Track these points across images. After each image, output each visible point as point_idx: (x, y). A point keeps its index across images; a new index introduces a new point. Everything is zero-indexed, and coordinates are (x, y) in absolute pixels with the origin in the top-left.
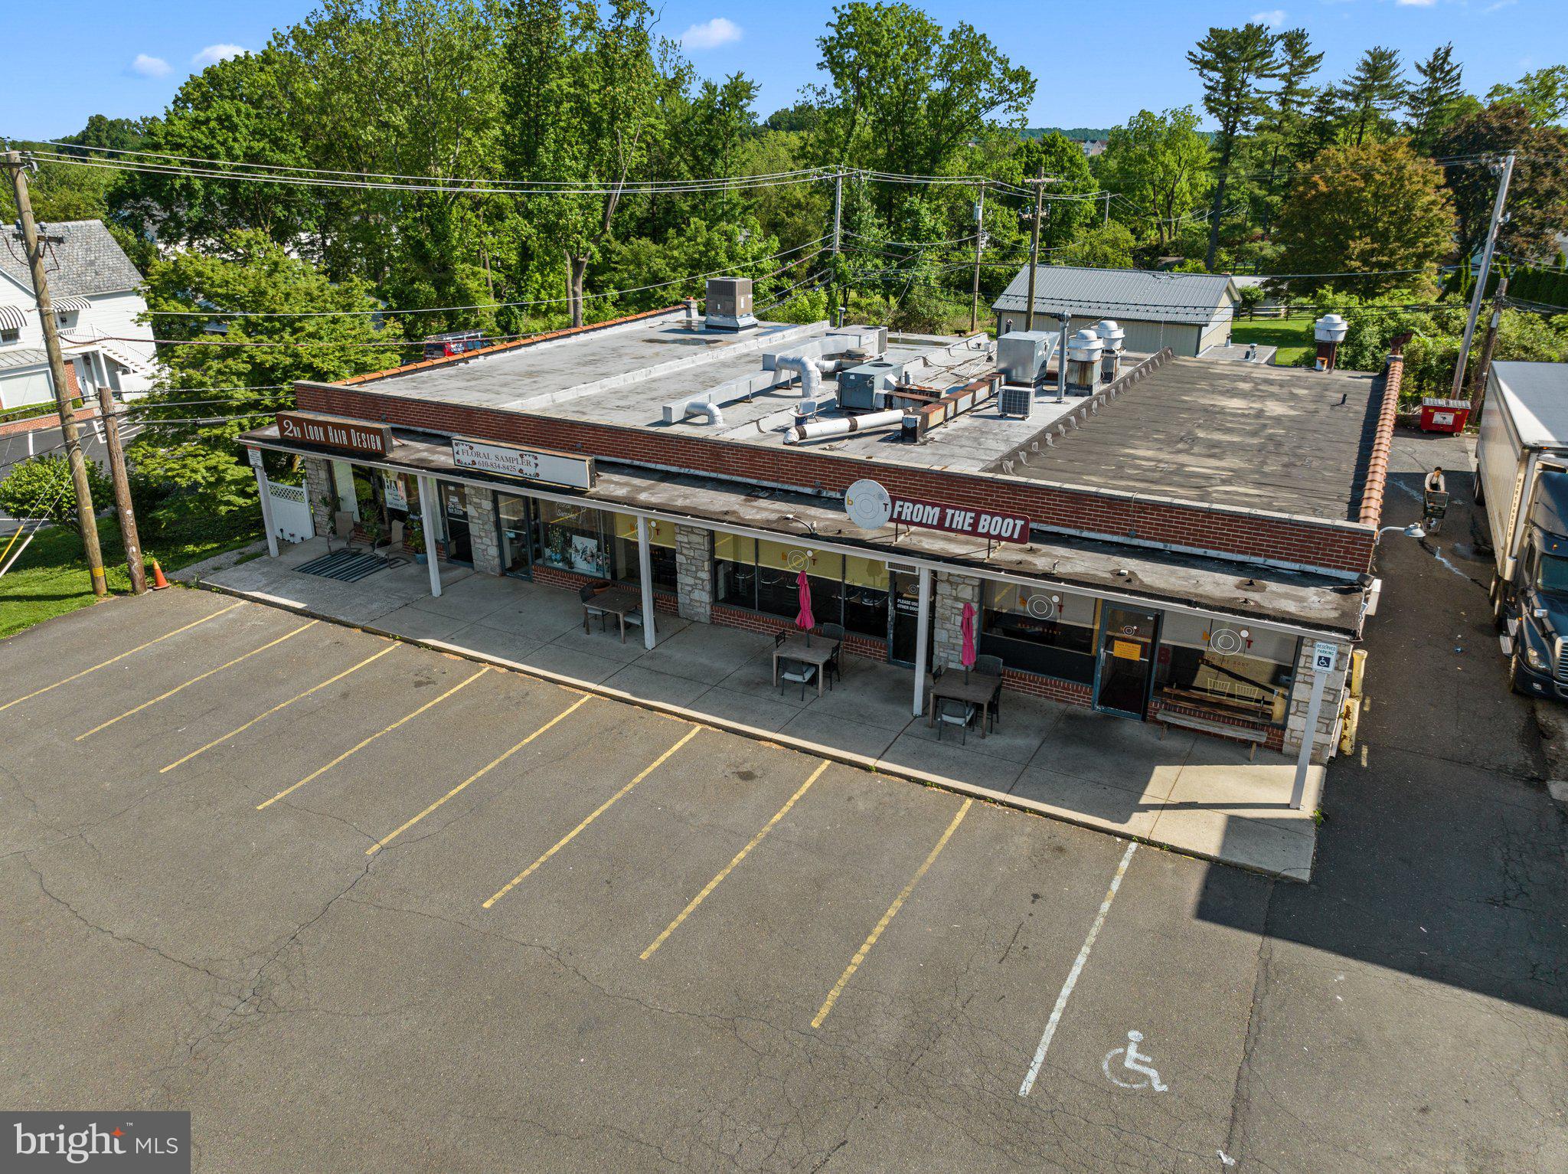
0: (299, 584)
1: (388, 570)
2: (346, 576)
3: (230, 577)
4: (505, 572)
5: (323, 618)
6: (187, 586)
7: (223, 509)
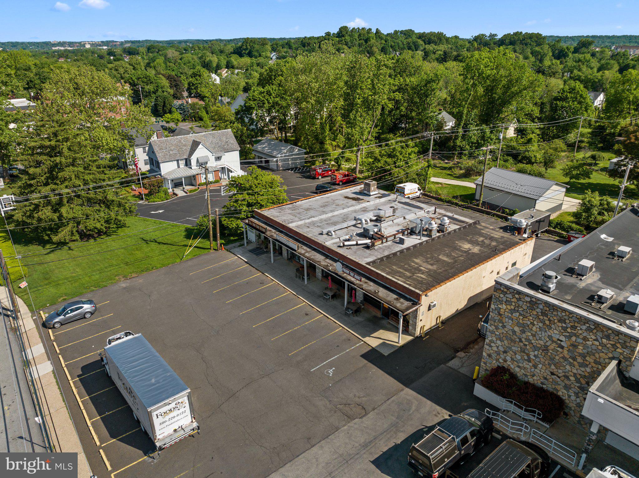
0: (248, 255)
1: (266, 255)
2: (257, 254)
3: (236, 250)
4: (288, 259)
5: (250, 265)
6: (227, 250)
7: (239, 231)
